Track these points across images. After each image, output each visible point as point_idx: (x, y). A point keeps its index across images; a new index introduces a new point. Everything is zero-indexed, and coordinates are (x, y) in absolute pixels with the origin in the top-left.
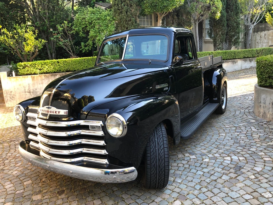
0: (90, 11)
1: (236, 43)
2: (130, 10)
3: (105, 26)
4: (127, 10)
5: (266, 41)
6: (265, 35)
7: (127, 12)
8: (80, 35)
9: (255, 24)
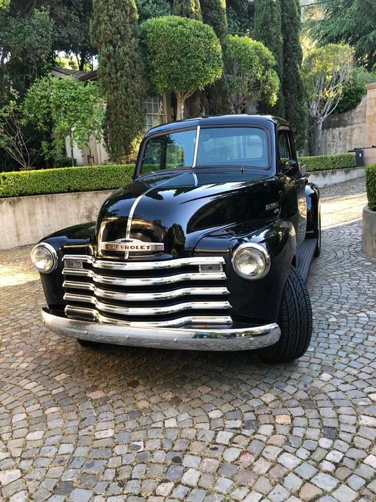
0: (57, 84)
1: (300, 145)
2: (132, 85)
3: (87, 111)
4: (127, 84)
5: (341, 143)
6: (340, 133)
7: (126, 88)
8: (39, 127)
9: (325, 116)
